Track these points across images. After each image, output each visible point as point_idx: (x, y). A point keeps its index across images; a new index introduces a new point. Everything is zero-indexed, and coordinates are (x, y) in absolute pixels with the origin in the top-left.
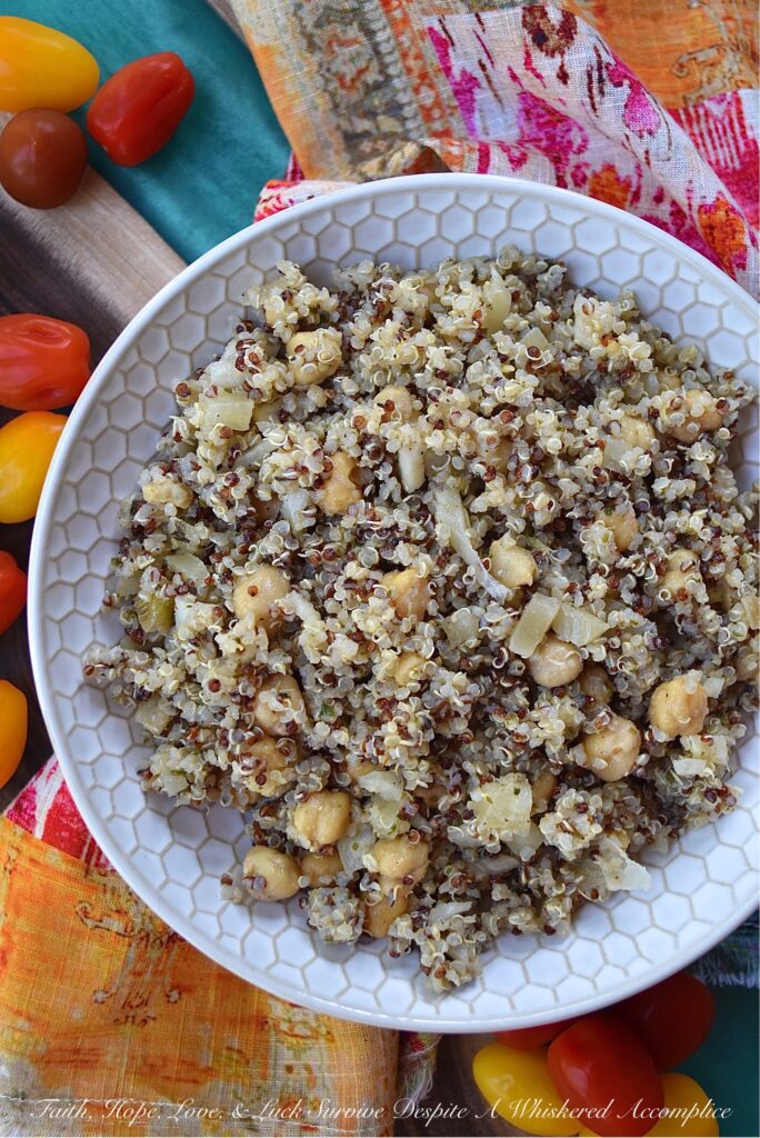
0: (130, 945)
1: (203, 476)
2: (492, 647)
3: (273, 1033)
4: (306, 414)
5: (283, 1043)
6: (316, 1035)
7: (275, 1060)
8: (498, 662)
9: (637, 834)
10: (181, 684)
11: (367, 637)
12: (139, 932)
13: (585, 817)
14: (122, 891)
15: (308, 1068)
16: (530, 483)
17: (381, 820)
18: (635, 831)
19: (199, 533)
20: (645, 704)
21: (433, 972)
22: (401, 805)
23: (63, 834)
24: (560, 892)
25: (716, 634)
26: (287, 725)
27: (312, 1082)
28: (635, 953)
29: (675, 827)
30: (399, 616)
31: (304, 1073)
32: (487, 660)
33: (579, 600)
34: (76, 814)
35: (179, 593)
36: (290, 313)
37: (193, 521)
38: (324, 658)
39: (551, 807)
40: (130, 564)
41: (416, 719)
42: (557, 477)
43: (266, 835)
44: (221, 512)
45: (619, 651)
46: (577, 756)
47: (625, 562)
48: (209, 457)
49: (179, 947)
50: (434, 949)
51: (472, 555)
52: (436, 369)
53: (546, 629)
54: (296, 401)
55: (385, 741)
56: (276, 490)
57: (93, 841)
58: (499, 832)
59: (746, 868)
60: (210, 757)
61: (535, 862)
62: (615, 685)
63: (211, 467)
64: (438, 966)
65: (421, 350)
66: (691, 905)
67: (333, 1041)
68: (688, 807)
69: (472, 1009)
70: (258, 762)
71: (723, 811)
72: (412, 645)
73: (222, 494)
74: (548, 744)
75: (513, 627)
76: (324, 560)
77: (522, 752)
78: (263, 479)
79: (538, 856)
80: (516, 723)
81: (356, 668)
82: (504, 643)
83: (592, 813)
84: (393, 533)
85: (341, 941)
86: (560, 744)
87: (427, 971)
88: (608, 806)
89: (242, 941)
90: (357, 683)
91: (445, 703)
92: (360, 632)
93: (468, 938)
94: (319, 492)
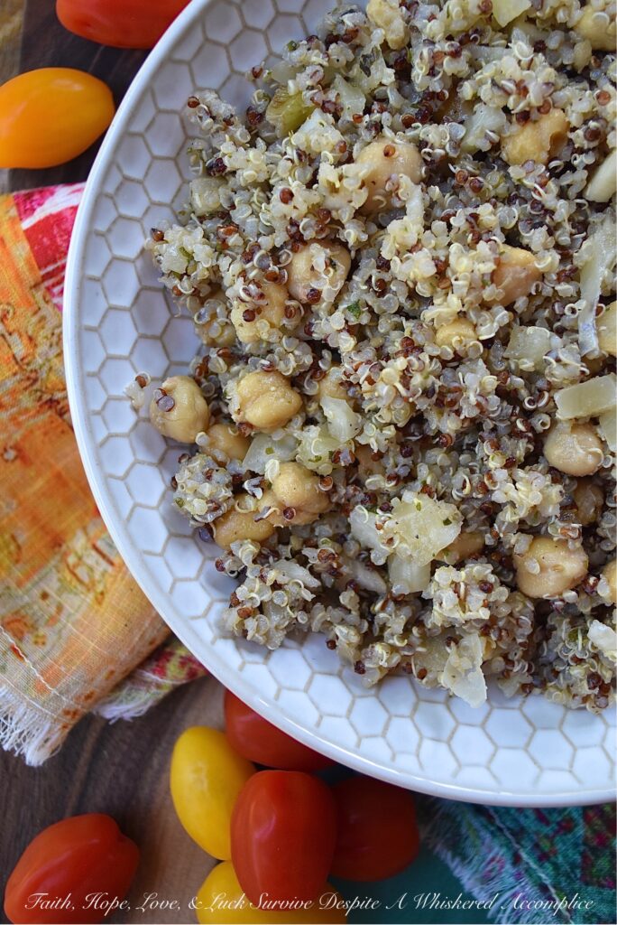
0: (15, 374)
1: (433, 28)
2: (541, 384)
3: (58, 557)
4: (558, 62)
5: (58, 572)
6: (89, 588)
7: (40, 579)
8: (531, 402)
9: (501, 659)
10: (255, 184)
11: (449, 273)
12: (31, 371)
13: (483, 596)
14: (49, 326)
15: (60, 608)
17: (313, 443)
18: (502, 655)
19: (384, 76)
20: (609, 556)
21: (239, 607)
22: (341, 447)
23: (45, 240)
24: (398, 644)
26: (313, 290)
27: (53, 620)
28: (413, 748)
29: (535, 683)
30: (494, 277)
31: (53, 610)
32: (524, 392)
34: (69, 233)
35: (323, 108)
37: (388, 64)
38: (396, 259)
39: (459, 566)
40: (306, 51)
41: (426, 378)
43: (205, 378)
44: (419, 73)
46: (519, 543)
48: (453, 14)
49: (50, 416)
50: (256, 590)
51: (593, 291)
53: (596, 410)
54: (561, 44)
55: (384, 371)
56: (480, 95)
57: (63, 267)
58: (400, 542)
59: (567, 767)
60: (224, 262)
61: (400, 602)
62: (602, 517)
63: (447, 27)
64: (248, 605)
66: (494, 755)
67: (100, 603)
68: (561, 676)
69: (241, 668)
70: (262, 296)
71: (588, 705)
72: (478, 317)
73: (436, 58)
74: (508, 508)
75: (573, 382)
76: (467, 185)
77: (480, 496)
78: (478, 76)
79: (407, 599)
80: (498, 465)
81: (412, 294)
82: (551, 387)
83: (492, 599)
84: (545, 215)
85: (188, 513)
86: (516, 518)
87: (234, 602)
88: (504, 610)
89: (110, 436)
90: (400, 311)
91: (460, 390)
92: (447, 264)
93: (291, 608)
94: (515, 128)
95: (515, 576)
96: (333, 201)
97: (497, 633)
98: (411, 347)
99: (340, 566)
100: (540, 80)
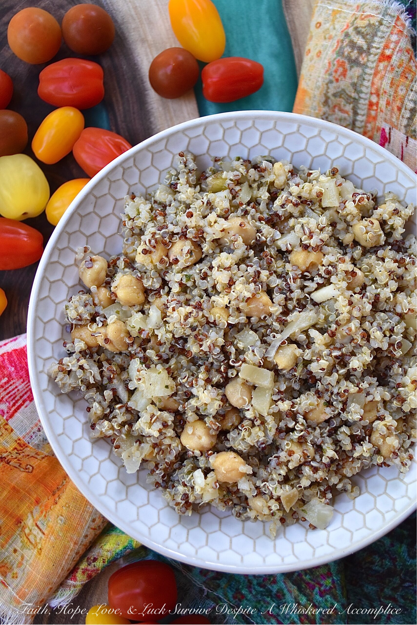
1: (294, 189)
2: (241, 357)
4: (338, 236)
8: (233, 362)
9: (154, 464)
10: (184, 203)
11: (233, 287)
13: (161, 427)
16: (332, 356)
17: (136, 320)
18: (155, 462)
19: (264, 195)
20: (226, 450)
21: (61, 366)
22: (146, 329)
24: (116, 427)
25: (272, 480)
26: (176, 259)
29: (162, 484)
30: (248, 300)
32: (233, 357)
33: (275, 398)
35: (231, 191)
36: (388, 214)
37: (269, 191)
38: (217, 268)
39: (160, 410)
40: (240, 164)
41: (196, 322)
42: (337, 371)
43: (113, 266)
44: (278, 202)
45: (253, 426)
46: (190, 416)
47: (301, 419)
48: (305, 189)
50: (72, 363)
51: (287, 334)
52: (379, 294)
53: (256, 382)
54: (343, 229)
55: (181, 308)
56: (295, 227)
58: (143, 383)
59: (150, 525)
60: (151, 224)
61: (128, 410)
62: (233, 430)
63: (300, 192)
64: (65, 367)
65: (386, 285)
68: (174, 488)
69: (44, 391)
70: (154, 247)
71: (176, 508)
72: (232, 313)
73: (287, 200)
74: (195, 398)
75: (254, 364)
76: (265, 259)
77: (188, 386)
78: (300, 220)
79: (132, 412)
80: (202, 377)
81: (214, 287)
82: (244, 361)
83: (163, 431)
84: (288, 291)
85: (67, 314)
86: (196, 405)
87: (61, 363)
88: (167, 441)
89: (57, 262)
90: (206, 291)
91: (207, 337)
92: (234, 283)
93: (82, 381)
94: (300, 249)
95: (182, 431)
96: (208, 229)
97: (159, 449)
98: (199, 307)
99: (114, 378)
100: (320, 237)
